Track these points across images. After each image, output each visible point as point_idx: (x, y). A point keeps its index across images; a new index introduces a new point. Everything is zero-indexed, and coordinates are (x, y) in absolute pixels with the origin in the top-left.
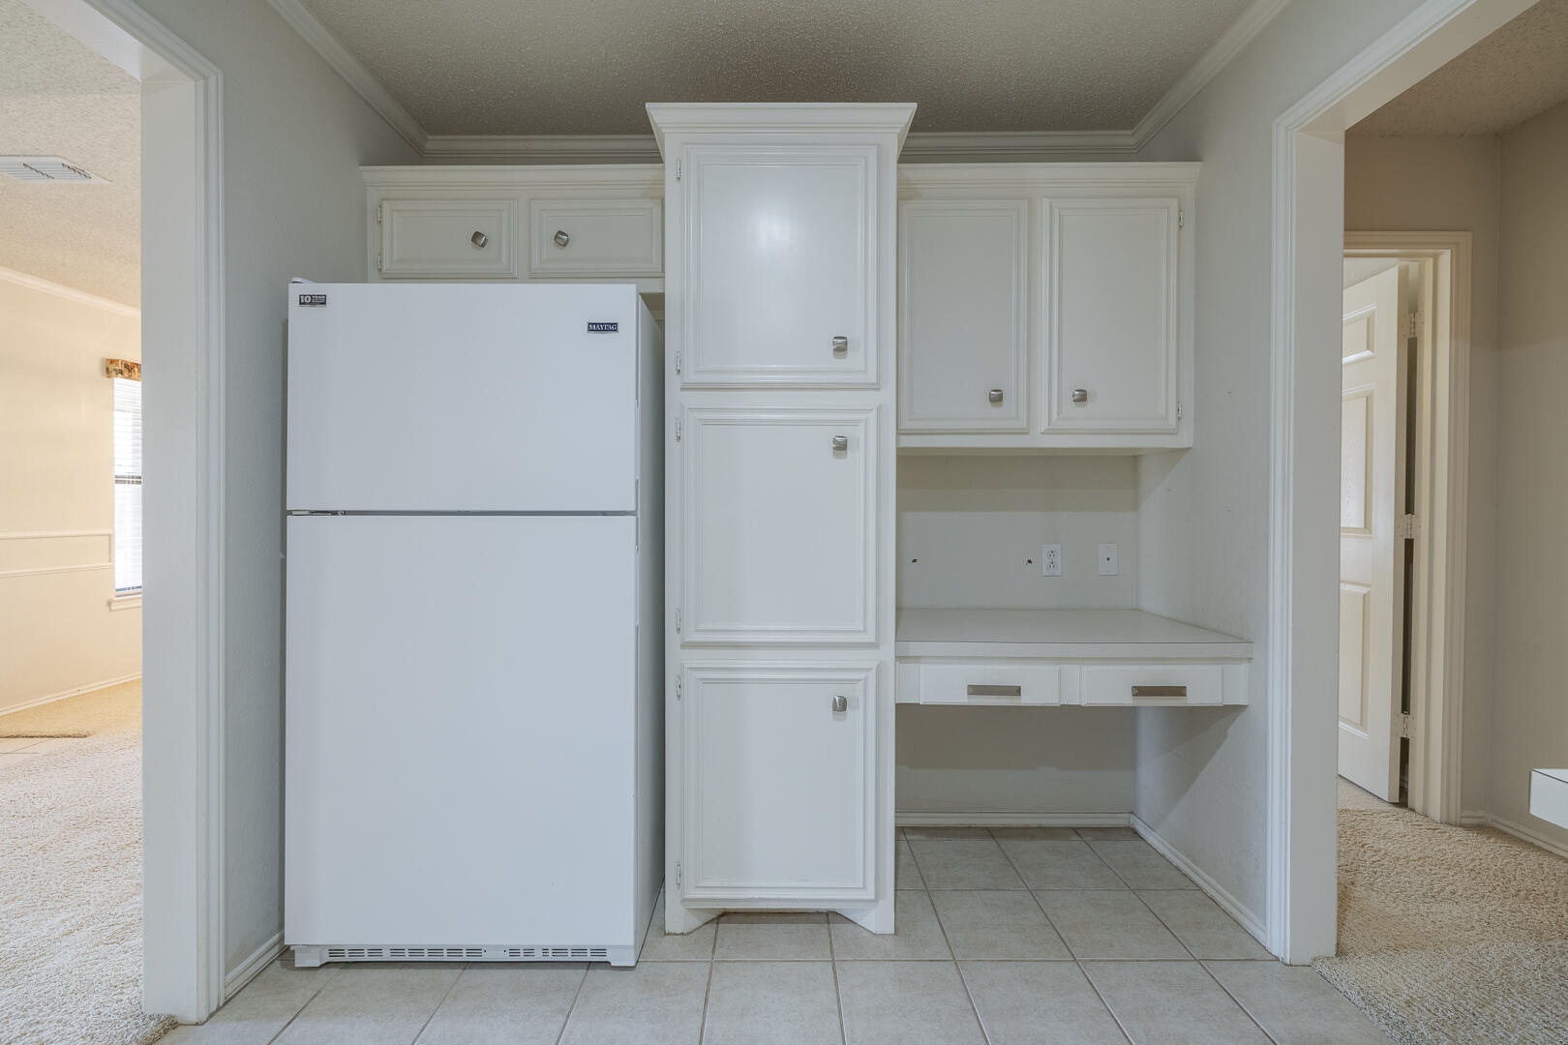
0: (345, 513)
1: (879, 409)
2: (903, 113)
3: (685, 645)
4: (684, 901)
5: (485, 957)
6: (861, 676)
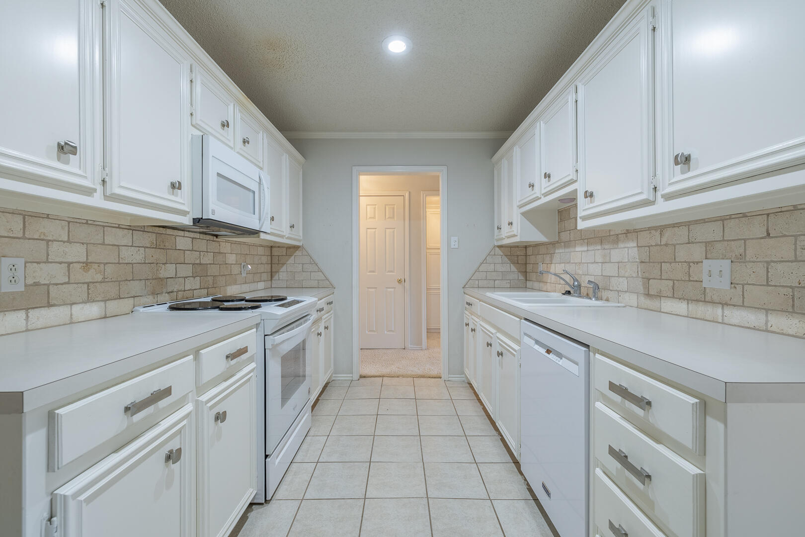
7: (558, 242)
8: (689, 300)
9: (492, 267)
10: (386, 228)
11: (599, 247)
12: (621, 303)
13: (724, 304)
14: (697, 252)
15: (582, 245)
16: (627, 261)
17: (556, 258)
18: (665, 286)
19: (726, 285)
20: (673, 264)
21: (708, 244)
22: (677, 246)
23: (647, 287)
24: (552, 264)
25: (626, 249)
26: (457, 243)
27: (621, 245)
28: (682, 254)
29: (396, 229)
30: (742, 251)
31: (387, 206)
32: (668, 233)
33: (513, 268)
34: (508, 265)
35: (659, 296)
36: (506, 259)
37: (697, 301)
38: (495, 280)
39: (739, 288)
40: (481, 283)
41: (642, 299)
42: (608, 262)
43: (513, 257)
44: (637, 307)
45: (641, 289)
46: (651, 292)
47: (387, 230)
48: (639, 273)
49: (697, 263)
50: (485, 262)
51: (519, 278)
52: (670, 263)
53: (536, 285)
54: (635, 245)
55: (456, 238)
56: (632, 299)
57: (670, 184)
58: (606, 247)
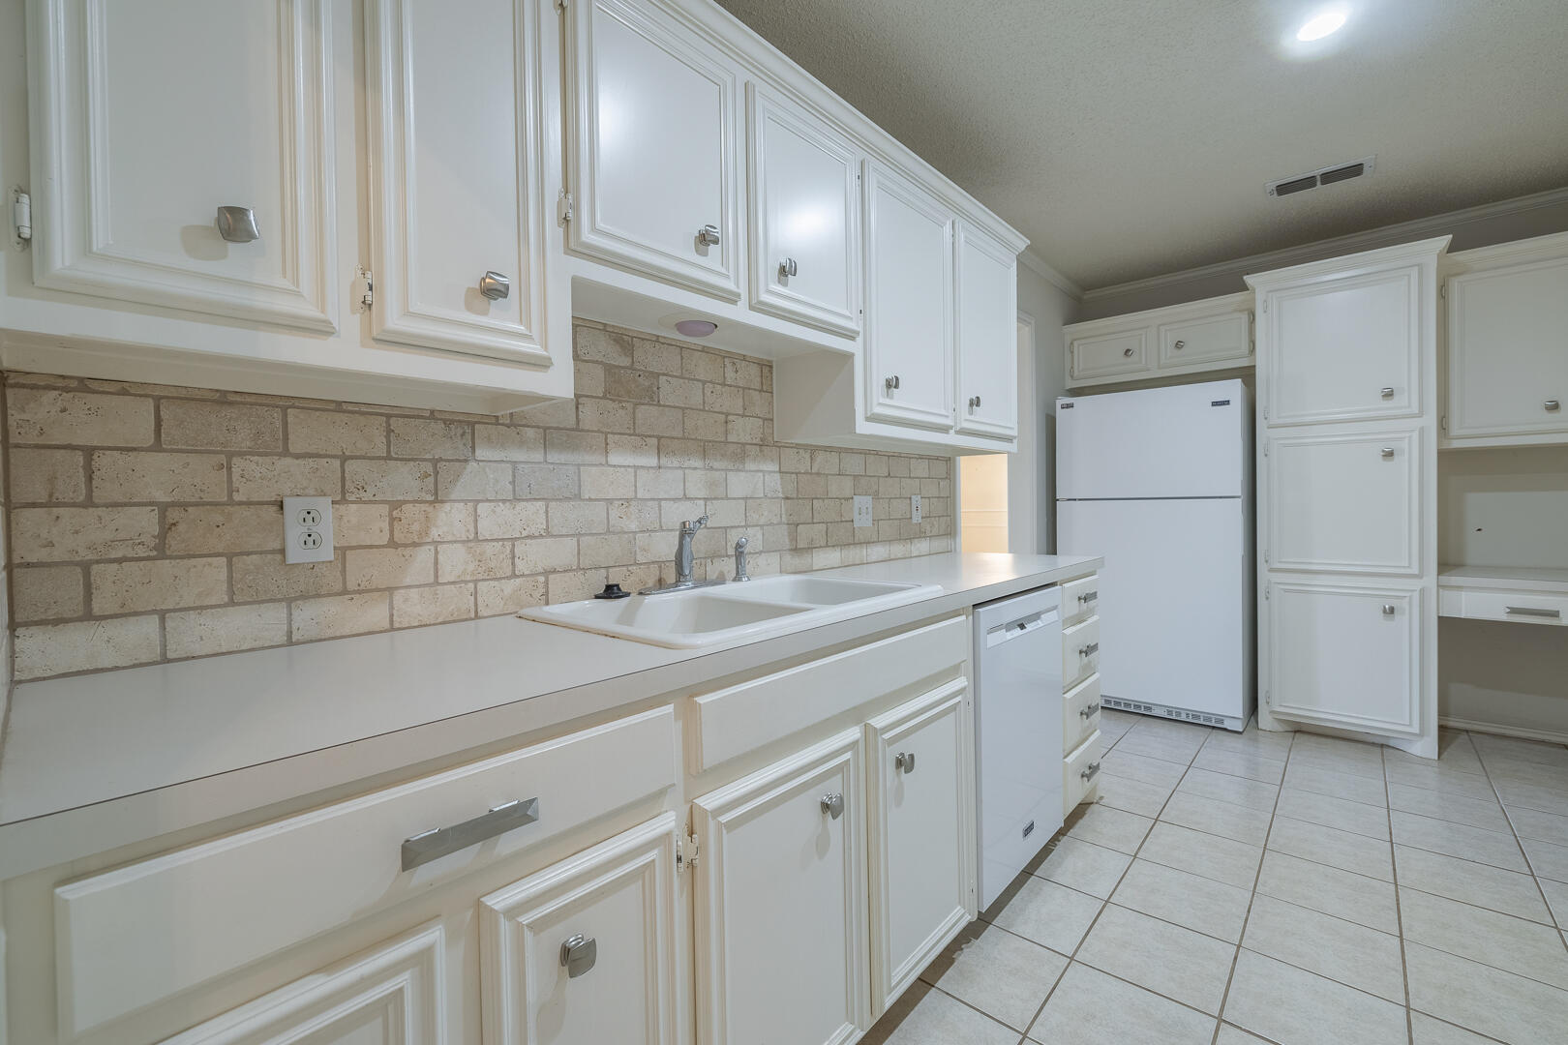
0: (1080, 500)
1: (1422, 430)
2: (1444, 241)
3: (1271, 570)
4: (1272, 712)
5: (1153, 713)
6: (1408, 594)
8: (841, 546)
11: (697, 463)
13: (869, 543)
14: (847, 487)
16: (762, 495)
18: (817, 531)
19: (870, 523)
20: (825, 502)
21: (856, 478)
22: (829, 477)
23: (794, 538)
25: (761, 474)
27: (750, 466)
28: (834, 488)
30: (877, 487)
32: (819, 458)
35: (810, 548)
37: (849, 545)
39: (878, 524)
41: (788, 557)
42: (722, 499)
44: (781, 571)
45: (786, 543)
46: (800, 545)
48: (784, 516)
49: (848, 500)
52: (823, 499)
54: (776, 468)
56: (774, 561)
58: (716, 465)
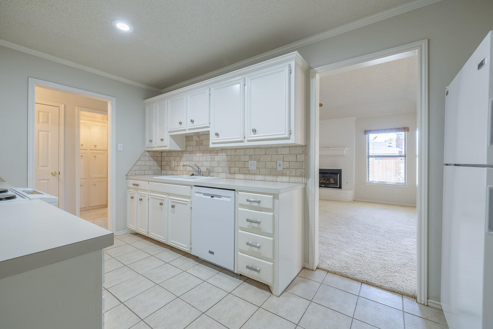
7: (185, 151)
8: (244, 174)
9: (143, 163)
10: (39, 131)
11: (208, 155)
12: (219, 177)
13: (255, 174)
14: (247, 158)
15: (200, 153)
16: (222, 161)
17: (184, 158)
18: (236, 169)
19: (255, 169)
20: (239, 162)
21: (250, 156)
22: (241, 156)
23: (230, 170)
24: (181, 162)
25: (221, 156)
26: (122, 147)
27: (219, 154)
28: (242, 159)
29: (50, 132)
30: (259, 158)
31: (40, 113)
32: (238, 151)
33: (155, 164)
34: (152, 161)
35: (234, 173)
36: (151, 158)
37: (247, 174)
38: (145, 170)
39: (259, 169)
40: (137, 173)
41: (228, 174)
42: (213, 161)
43: (155, 157)
44: (226, 178)
45: (228, 171)
46: (231, 172)
47: (40, 132)
48: (227, 165)
49: (247, 162)
50: (140, 160)
51: (158, 169)
53: (170, 172)
54: (225, 154)
55: (122, 145)
56: (224, 175)
57: (250, 137)
58: (212, 155)
